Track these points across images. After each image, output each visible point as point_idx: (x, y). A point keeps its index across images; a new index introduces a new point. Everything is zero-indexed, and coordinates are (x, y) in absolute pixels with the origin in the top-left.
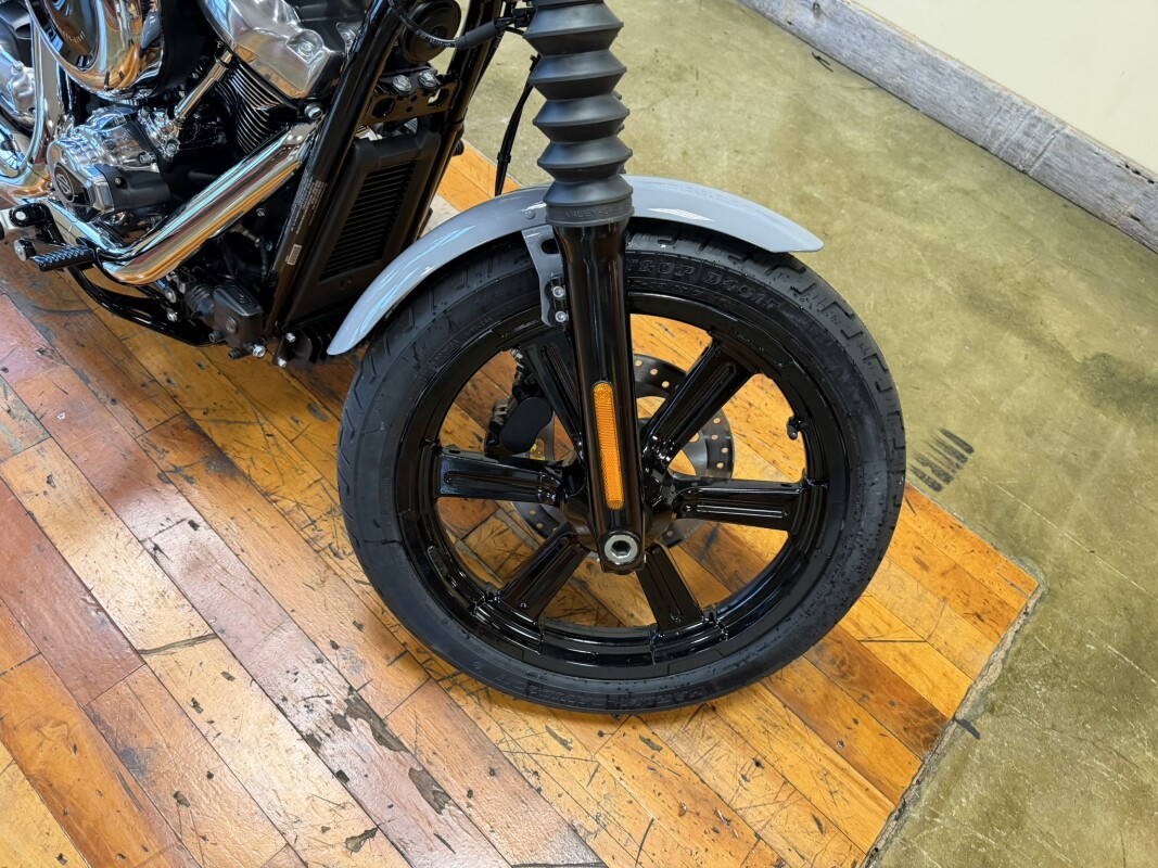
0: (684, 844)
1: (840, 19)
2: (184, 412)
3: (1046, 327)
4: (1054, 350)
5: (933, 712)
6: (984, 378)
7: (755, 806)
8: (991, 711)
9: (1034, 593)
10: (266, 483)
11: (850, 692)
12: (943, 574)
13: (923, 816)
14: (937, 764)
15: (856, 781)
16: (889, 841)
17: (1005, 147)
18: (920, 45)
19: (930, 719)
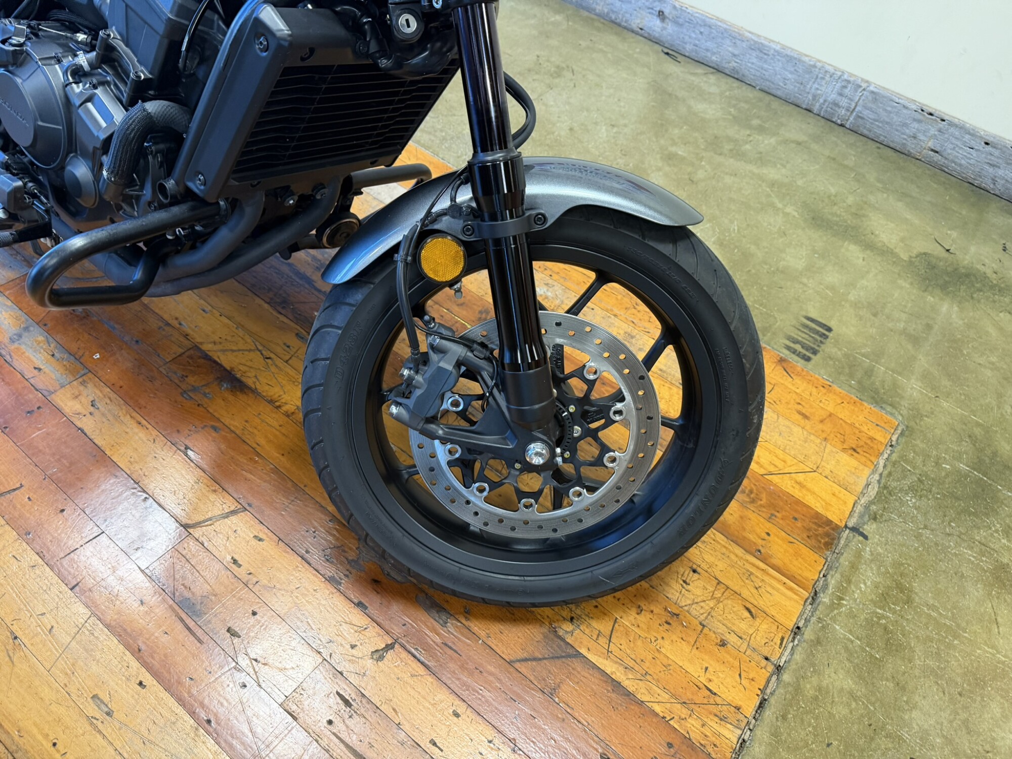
0: (643, 634)
1: (681, 21)
2: (196, 346)
3: (876, 236)
4: (885, 252)
5: (829, 522)
6: (833, 277)
7: (697, 603)
8: (875, 519)
9: (895, 430)
10: (272, 394)
11: (760, 513)
12: (822, 421)
13: (832, 601)
14: (837, 561)
15: (775, 578)
16: (807, 621)
17: (825, 107)
18: (747, 34)
19: (827, 528)
